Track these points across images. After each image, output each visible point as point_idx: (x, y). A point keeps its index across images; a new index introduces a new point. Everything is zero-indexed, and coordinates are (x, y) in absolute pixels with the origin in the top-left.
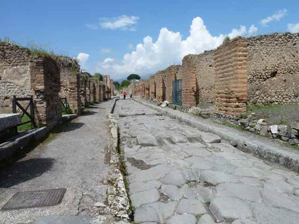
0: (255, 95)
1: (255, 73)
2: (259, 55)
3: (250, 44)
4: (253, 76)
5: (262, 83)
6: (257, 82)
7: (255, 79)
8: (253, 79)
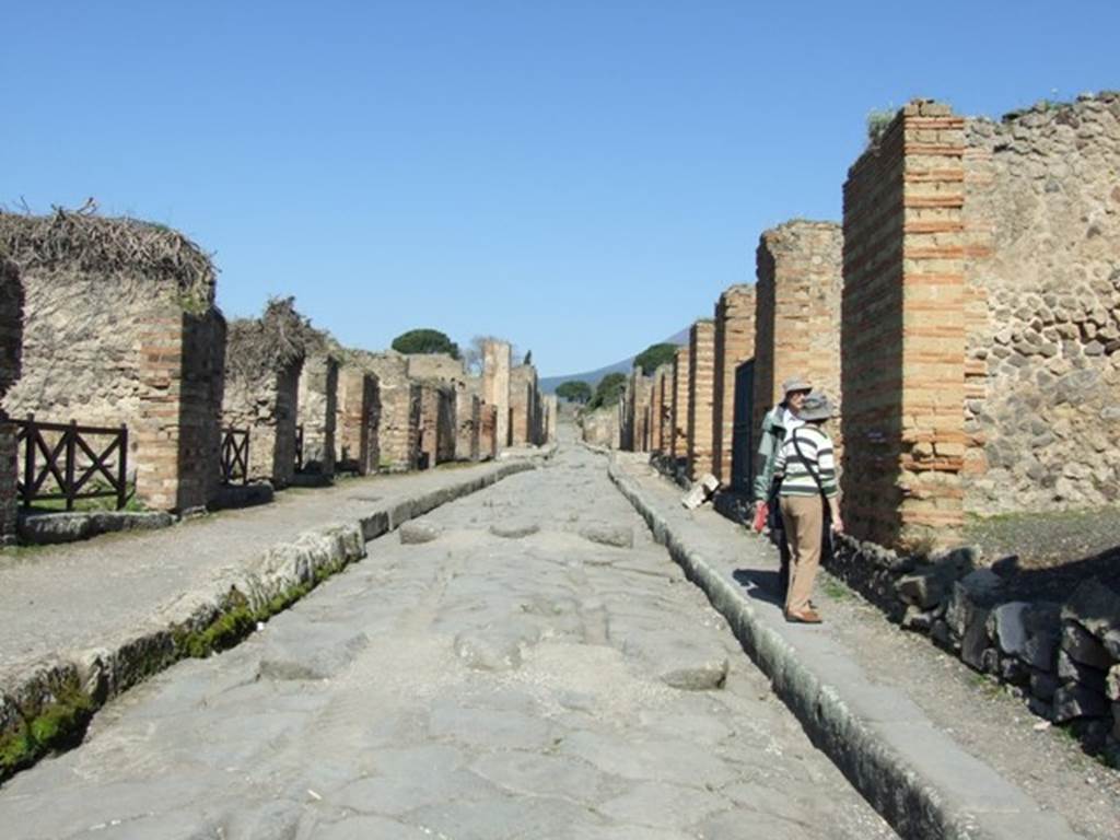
0: (1047, 435)
1: (1042, 305)
2: (1068, 204)
3: (1013, 144)
4: (1036, 327)
5: (1089, 363)
6: (1059, 361)
7: (1046, 341)
8: (1031, 339)
